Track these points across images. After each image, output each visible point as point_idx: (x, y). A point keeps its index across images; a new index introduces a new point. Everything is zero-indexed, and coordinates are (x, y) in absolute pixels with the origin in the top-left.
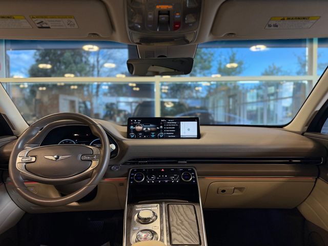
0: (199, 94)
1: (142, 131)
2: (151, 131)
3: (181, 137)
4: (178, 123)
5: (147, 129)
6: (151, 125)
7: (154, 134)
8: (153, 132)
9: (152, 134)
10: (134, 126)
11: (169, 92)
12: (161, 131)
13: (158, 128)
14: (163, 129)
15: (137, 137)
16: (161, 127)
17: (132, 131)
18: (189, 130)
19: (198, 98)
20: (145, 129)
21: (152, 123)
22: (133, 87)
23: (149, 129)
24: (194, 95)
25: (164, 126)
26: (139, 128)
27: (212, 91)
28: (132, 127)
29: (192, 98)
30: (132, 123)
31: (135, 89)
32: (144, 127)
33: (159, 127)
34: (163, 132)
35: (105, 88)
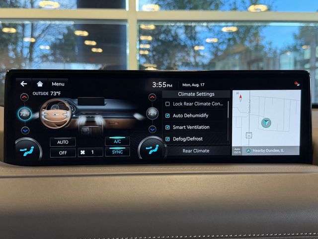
1: (70, 130)
2: (110, 130)
3: (235, 153)
4: (223, 94)
5: (90, 122)
6: (109, 105)
7: (123, 143)
8: (117, 132)
9: (112, 143)
10: (36, 109)
12: (152, 128)
13: (137, 116)
14: (159, 122)
15: (50, 159)
16: (153, 112)
17: (25, 129)
18: (266, 123)
20: (82, 120)
21: (113, 97)
22: (91, 47)
23: (99, 120)
24: (192, 60)
25: (162, 110)
26: (57, 116)
27: (220, 54)
28: (25, 112)
29: (187, 64)
30: (24, 96)
31: (94, 50)
32: (78, 113)
33: (143, 112)
34: (161, 132)
35: (45, 48)
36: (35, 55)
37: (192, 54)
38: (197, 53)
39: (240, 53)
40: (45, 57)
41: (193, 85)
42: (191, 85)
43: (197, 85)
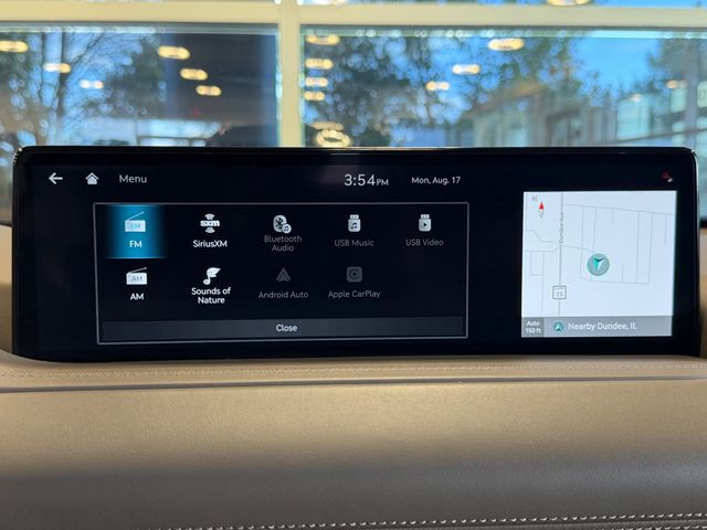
0: (436, 111)
3: (528, 331)
11: (330, 101)
19: (432, 124)
22: (196, 83)
24: (421, 112)
29: (411, 123)
31: (202, 90)
35: (92, 85)
36: (69, 102)
37: (422, 99)
38: (433, 97)
39: (529, 97)
40: (91, 106)
41: (435, 180)
42: (431, 180)
43: (445, 182)
